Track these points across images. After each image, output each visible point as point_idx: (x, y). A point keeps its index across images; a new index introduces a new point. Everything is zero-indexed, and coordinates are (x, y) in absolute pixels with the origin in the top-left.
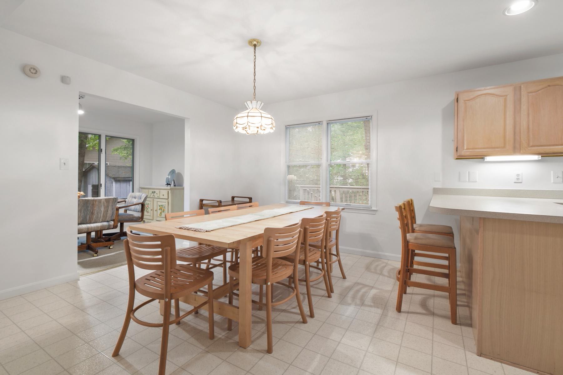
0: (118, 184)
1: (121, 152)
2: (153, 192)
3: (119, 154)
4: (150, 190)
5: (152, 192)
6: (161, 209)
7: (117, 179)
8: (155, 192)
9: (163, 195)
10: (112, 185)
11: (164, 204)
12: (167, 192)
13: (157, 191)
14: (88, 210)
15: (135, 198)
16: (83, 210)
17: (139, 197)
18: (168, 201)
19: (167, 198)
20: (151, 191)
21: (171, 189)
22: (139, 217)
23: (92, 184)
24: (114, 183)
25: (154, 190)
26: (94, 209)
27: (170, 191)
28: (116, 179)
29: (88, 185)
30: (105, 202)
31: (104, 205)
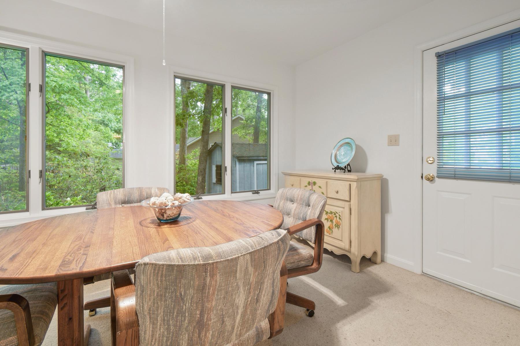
0: (242, 165)
1: (240, 132)
2: (309, 183)
3: (239, 133)
4: (303, 178)
5: (307, 182)
6: (331, 221)
7: (241, 158)
8: (315, 183)
9: (337, 192)
10: (236, 166)
11: (338, 210)
12: (348, 187)
13: (319, 182)
14: (181, 313)
15: (292, 201)
16: (161, 311)
17: (301, 199)
18: (350, 204)
19: (348, 199)
20: (305, 181)
21: (358, 181)
22: (311, 257)
23: (216, 164)
24: (237, 163)
25: (312, 180)
26: (208, 305)
27: (354, 185)
28: (239, 158)
29: (212, 166)
30: (251, 269)
31: (247, 283)
